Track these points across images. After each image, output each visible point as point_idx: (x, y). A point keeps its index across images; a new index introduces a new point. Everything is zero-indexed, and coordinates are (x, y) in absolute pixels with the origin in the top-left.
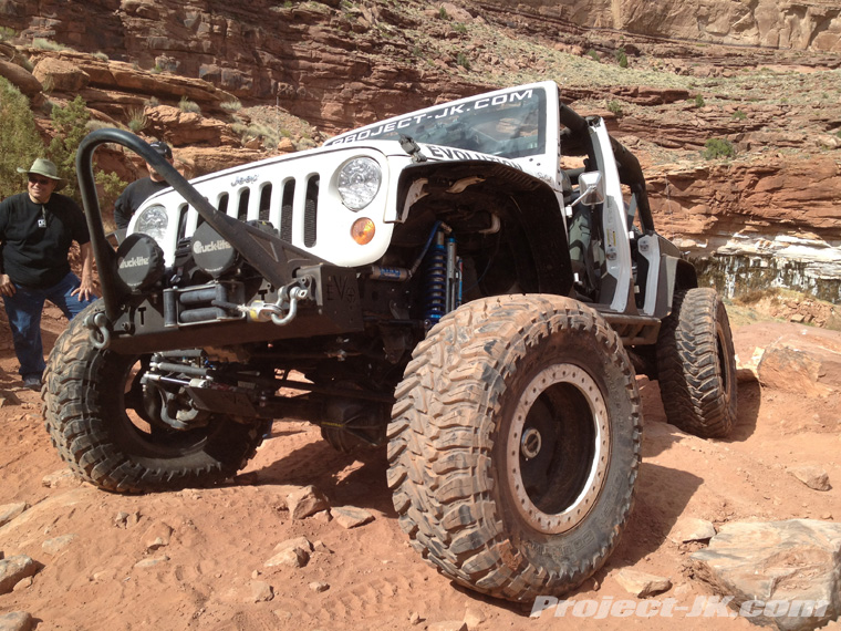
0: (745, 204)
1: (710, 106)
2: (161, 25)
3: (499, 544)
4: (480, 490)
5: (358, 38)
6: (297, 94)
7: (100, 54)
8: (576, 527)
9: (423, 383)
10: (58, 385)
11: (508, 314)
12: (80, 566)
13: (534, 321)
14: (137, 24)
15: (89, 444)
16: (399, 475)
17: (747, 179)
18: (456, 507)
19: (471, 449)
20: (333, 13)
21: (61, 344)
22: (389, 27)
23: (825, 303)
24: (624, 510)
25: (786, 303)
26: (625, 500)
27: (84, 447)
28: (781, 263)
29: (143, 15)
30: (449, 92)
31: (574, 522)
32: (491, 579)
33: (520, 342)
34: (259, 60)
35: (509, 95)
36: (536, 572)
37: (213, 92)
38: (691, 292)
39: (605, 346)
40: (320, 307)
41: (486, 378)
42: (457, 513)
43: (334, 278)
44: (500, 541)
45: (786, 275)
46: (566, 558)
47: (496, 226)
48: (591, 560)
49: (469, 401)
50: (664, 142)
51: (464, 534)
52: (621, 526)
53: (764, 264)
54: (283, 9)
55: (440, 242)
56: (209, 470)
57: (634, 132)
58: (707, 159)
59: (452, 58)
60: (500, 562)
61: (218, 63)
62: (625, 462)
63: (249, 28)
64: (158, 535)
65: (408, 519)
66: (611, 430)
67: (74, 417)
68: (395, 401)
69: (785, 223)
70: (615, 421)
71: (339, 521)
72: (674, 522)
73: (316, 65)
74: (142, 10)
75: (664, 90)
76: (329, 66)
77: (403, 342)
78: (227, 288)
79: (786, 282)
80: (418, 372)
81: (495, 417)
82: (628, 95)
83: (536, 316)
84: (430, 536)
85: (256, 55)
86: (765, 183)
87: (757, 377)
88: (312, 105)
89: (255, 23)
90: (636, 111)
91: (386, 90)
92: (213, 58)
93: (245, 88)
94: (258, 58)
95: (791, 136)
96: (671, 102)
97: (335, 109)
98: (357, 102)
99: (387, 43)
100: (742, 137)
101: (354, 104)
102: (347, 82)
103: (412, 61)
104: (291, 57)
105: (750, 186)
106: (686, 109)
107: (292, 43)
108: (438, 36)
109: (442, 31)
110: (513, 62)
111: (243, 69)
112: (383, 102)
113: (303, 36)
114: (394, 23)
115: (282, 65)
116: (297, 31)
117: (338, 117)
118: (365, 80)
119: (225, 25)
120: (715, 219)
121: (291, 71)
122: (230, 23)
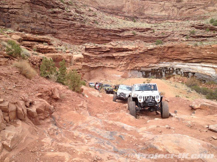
0: (166, 55)
1: (156, 32)
5: (70, 18)
6: (56, 32)
7: (23, 33)
14: (13, 16)
17: (166, 49)
20: (64, 11)
22: (78, 14)
23: (186, 78)
25: (177, 78)
28: (175, 69)
29: (15, 13)
30: (94, 30)
45: (176, 71)
50: (146, 41)
53: (171, 69)
54: (51, 11)
57: (139, 39)
58: (157, 45)
59: (94, 22)
63: (42, 16)
69: (175, 59)
73: (60, 25)
75: (145, 28)
76: (63, 25)
79: (176, 73)
82: (137, 30)
86: (170, 50)
88: (60, 35)
89: (44, 15)
90: (139, 34)
91: (78, 30)
92: (34, 24)
93: (42, 31)
94: (45, 24)
95: (175, 38)
96: (147, 31)
97: (65, 36)
98: (71, 34)
99: (77, 18)
100: (164, 39)
101: (70, 34)
102: (68, 29)
103: (84, 23)
104: (54, 23)
105: (167, 51)
106: (150, 33)
107: (54, 19)
108: (89, 16)
109: (90, 15)
110: (108, 22)
111: (41, 26)
112: (78, 34)
113: (56, 17)
114: (78, 13)
115: (52, 25)
116: (55, 16)
117: (67, 38)
118: (73, 28)
119: (36, 15)
120: (159, 59)
121: (54, 26)
122: (38, 15)
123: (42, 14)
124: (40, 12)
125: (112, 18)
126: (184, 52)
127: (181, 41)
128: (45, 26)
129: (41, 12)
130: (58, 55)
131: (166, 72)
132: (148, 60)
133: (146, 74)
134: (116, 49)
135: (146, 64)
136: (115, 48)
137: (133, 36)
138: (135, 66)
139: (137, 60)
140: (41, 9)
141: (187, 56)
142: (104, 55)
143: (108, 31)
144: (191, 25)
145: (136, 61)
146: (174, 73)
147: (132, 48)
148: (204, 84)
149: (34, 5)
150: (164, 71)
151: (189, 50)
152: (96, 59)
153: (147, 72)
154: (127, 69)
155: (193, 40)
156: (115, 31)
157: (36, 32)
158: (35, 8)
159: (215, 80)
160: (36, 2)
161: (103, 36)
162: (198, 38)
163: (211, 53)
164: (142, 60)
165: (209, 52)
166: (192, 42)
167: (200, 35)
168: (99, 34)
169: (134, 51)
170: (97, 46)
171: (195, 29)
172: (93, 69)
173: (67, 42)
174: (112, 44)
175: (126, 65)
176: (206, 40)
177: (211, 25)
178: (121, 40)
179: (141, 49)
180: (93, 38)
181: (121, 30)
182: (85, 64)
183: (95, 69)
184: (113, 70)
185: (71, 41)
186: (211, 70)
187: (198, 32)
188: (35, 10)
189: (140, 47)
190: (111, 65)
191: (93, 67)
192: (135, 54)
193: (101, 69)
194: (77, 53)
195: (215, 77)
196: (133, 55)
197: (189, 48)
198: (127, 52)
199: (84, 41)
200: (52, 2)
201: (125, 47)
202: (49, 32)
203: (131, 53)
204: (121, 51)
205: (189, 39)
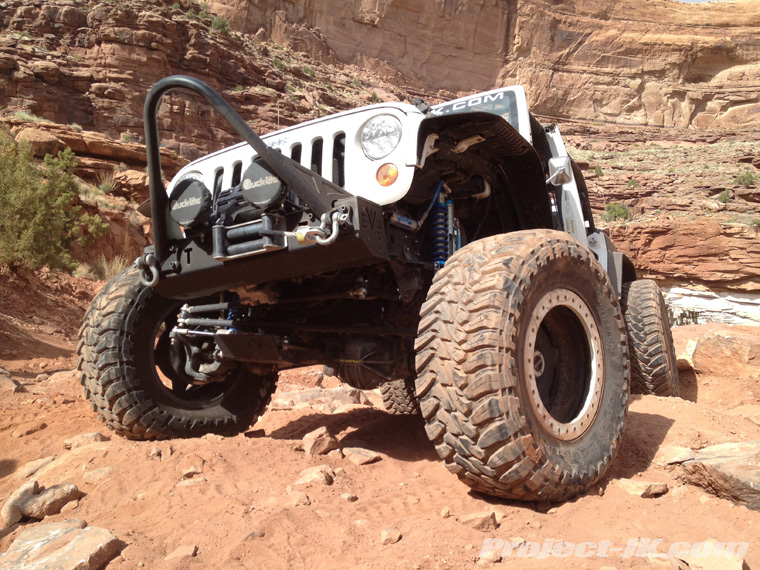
0: (642, 260)
1: (608, 176)
2: (126, 105)
3: (523, 437)
4: (507, 385)
7: (75, 126)
8: (581, 438)
9: (448, 298)
10: (96, 336)
11: (520, 239)
12: (122, 490)
13: (542, 246)
14: (105, 105)
15: (123, 389)
16: (429, 381)
17: (643, 238)
18: (486, 401)
19: (497, 348)
20: (280, 96)
21: (98, 302)
22: (328, 108)
24: (619, 428)
26: (619, 418)
27: (119, 392)
28: (677, 313)
29: (110, 96)
31: (579, 433)
32: (516, 471)
33: (532, 261)
34: (214, 136)
35: (483, 98)
36: (553, 469)
37: (175, 159)
38: (634, 284)
39: (598, 277)
40: (357, 231)
41: (507, 288)
42: (486, 407)
43: (367, 209)
44: (523, 434)
46: (576, 461)
47: (487, 192)
48: (596, 467)
49: (494, 307)
51: (493, 426)
52: (618, 439)
54: (237, 92)
55: (441, 201)
56: (226, 421)
60: (524, 454)
61: (177, 138)
62: (617, 385)
63: (205, 108)
64: (192, 464)
65: (437, 423)
66: (604, 355)
67: (111, 364)
68: (420, 318)
69: (678, 277)
70: (607, 347)
71: (351, 458)
72: (657, 450)
74: (109, 92)
77: (416, 283)
78: (273, 220)
80: (442, 291)
81: (515, 323)
83: (543, 241)
84: (456, 435)
85: (211, 131)
86: (658, 242)
87: (692, 365)
92: (174, 134)
95: (679, 201)
100: (636, 202)
105: (646, 244)
106: (586, 179)
113: (253, 116)
114: (332, 105)
116: (248, 111)
119: (184, 106)
122: (188, 103)
126: (713, 251)
127: (700, 212)
128: (211, 142)
141: (722, 266)
144: (741, 155)
151: (731, 244)
155: (745, 207)
166: (744, 215)
171: (755, 169)
197: (729, 235)
200: (240, 64)
205: (732, 205)
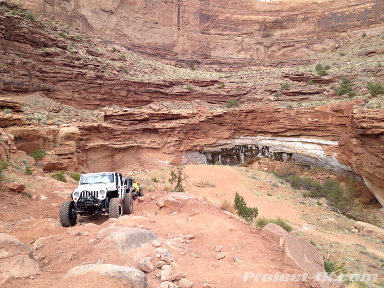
0: (244, 125)
1: (227, 86)
5: (77, 63)
6: (50, 89)
17: (244, 115)
20: (65, 53)
22: (91, 57)
23: (278, 162)
25: (263, 163)
28: (260, 147)
30: (120, 84)
45: (263, 152)
50: (211, 101)
54: (42, 51)
57: (199, 98)
58: (229, 108)
59: (120, 69)
61: (11, 76)
69: (260, 132)
73: (58, 75)
75: (209, 80)
76: (64, 75)
79: (263, 155)
82: (195, 83)
86: (250, 116)
88: (58, 93)
89: (28, 58)
90: (199, 89)
91: (92, 85)
92: (9, 74)
93: (25, 87)
94: (30, 74)
95: (258, 97)
96: (213, 85)
97: (68, 94)
98: (78, 90)
99: (90, 64)
100: (240, 98)
101: (77, 92)
102: (73, 82)
103: (102, 72)
104: (47, 73)
105: (245, 118)
106: (218, 88)
107: (46, 66)
108: (113, 60)
109: (115, 58)
110: (147, 70)
111: (23, 79)
112: (90, 90)
113: (51, 63)
114: (93, 55)
115: (42, 76)
116: (48, 61)
117: (70, 97)
118: (82, 81)
119: (14, 60)
120: (233, 131)
121: (46, 78)
122: (16, 59)
123: (25, 58)
124: (21, 53)
125: (153, 64)
126: (273, 119)
127: (267, 102)
128: (30, 78)
129: (23, 54)
130: (30, 129)
131: (247, 153)
132: (215, 133)
133: (213, 158)
134: (160, 116)
135: (212, 141)
136: (158, 114)
137: (189, 94)
138: (193, 145)
139: (196, 133)
140: (23, 49)
141: (277, 126)
142: (138, 127)
143: (145, 86)
144: (284, 75)
145: (196, 136)
146: (260, 155)
147: (188, 114)
148: (307, 171)
149: (10, 42)
150: (242, 152)
151: (280, 116)
152: (124, 133)
153: (214, 155)
154: (180, 150)
155: (286, 99)
156: (157, 85)
157: (14, 89)
158: (12, 47)
159: (325, 165)
160: (14, 36)
161: (136, 94)
162: (294, 95)
163: (314, 120)
164: (204, 133)
165: (311, 118)
166: (285, 102)
167: (298, 90)
168: (129, 91)
169: (190, 119)
170: (126, 111)
171: (290, 81)
172: (119, 152)
173: (71, 104)
174: (153, 107)
175: (178, 143)
176: (306, 99)
177: (316, 74)
178: (169, 100)
179: (202, 115)
180: (120, 97)
181: (167, 84)
182: (104, 144)
183: (123, 152)
184: (156, 152)
185: (79, 104)
186: (317, 149)
187: (294, 86)
188: (12, 50)
189: (201, 112)
190: (152, 144)
191: (118, 149)
192: (192, 123)
193: (134, 151)
194: (68, 125)
195: (323, 161)
196: (190, 126)
197: (279, 112)
198: (178, 121)
199: (103, 103)
200: (42, 36)
201: (175, 112)
202: (37, 89)
203: (186, 122)
204: (169, 119)
205: (280, 98)
